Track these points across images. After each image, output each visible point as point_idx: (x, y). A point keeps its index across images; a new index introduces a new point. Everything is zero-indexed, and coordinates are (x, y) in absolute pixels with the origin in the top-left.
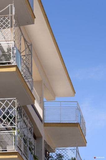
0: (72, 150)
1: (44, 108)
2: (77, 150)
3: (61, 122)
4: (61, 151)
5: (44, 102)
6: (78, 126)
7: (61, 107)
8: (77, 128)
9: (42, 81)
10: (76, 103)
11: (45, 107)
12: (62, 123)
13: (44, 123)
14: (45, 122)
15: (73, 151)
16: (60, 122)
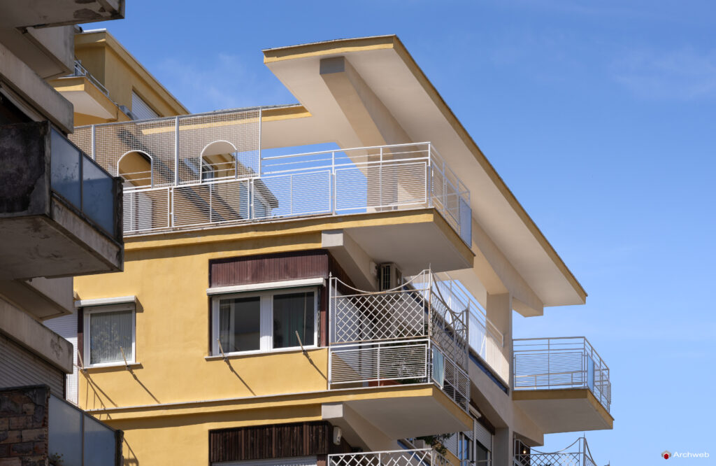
0: (575, 455)
1: (513, 356)
2: (585, 455)
3: (551, 388)
4: (549, 457)
5: (513, 340)
6: (586, 397)
7: (550, 352)
8: (585, 399)
9: (508, 294)
10: (582, 340)
11: (515, 353)
12: (553, 390)
13: (514, 392)
14: (516, 389)
15: (577, 457)
16: (547, 388)
